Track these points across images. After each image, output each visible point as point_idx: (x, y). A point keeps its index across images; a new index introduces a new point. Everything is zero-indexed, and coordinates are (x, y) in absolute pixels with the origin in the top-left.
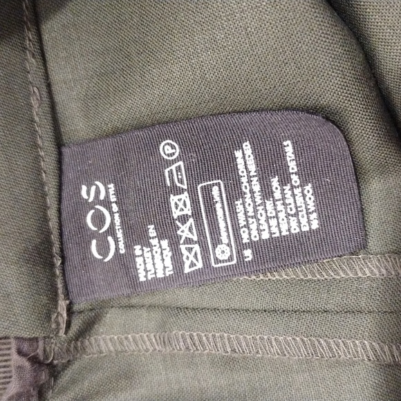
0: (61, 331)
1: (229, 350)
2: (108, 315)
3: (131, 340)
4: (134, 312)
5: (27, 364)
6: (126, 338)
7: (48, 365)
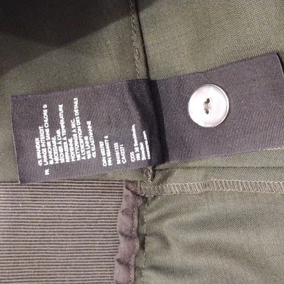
0: (149, 179)
1: (241, 189)
2: (176, 173)
3: (188, 186)
4: (190, 171)
5: (130, 194)
6: (186, 185)
7: (143, 197)
